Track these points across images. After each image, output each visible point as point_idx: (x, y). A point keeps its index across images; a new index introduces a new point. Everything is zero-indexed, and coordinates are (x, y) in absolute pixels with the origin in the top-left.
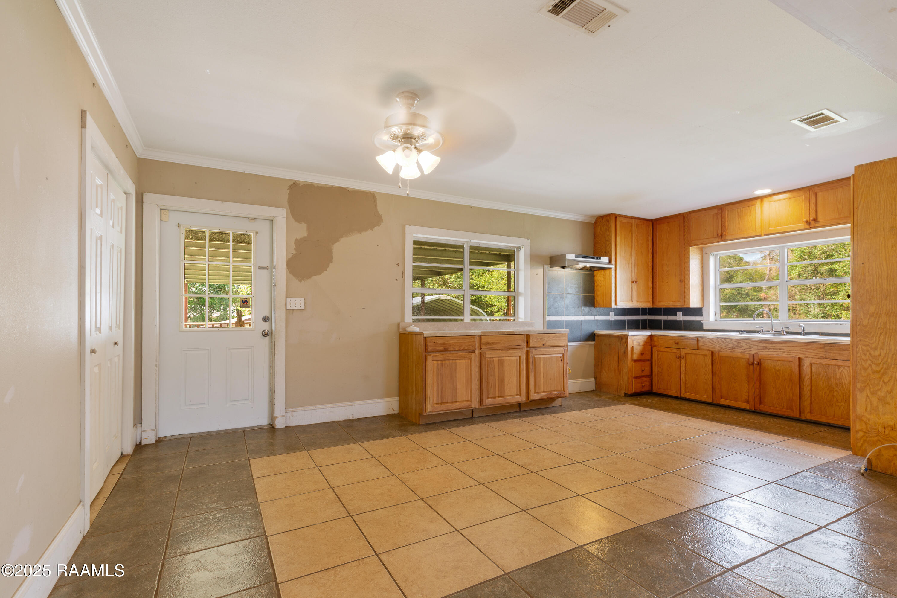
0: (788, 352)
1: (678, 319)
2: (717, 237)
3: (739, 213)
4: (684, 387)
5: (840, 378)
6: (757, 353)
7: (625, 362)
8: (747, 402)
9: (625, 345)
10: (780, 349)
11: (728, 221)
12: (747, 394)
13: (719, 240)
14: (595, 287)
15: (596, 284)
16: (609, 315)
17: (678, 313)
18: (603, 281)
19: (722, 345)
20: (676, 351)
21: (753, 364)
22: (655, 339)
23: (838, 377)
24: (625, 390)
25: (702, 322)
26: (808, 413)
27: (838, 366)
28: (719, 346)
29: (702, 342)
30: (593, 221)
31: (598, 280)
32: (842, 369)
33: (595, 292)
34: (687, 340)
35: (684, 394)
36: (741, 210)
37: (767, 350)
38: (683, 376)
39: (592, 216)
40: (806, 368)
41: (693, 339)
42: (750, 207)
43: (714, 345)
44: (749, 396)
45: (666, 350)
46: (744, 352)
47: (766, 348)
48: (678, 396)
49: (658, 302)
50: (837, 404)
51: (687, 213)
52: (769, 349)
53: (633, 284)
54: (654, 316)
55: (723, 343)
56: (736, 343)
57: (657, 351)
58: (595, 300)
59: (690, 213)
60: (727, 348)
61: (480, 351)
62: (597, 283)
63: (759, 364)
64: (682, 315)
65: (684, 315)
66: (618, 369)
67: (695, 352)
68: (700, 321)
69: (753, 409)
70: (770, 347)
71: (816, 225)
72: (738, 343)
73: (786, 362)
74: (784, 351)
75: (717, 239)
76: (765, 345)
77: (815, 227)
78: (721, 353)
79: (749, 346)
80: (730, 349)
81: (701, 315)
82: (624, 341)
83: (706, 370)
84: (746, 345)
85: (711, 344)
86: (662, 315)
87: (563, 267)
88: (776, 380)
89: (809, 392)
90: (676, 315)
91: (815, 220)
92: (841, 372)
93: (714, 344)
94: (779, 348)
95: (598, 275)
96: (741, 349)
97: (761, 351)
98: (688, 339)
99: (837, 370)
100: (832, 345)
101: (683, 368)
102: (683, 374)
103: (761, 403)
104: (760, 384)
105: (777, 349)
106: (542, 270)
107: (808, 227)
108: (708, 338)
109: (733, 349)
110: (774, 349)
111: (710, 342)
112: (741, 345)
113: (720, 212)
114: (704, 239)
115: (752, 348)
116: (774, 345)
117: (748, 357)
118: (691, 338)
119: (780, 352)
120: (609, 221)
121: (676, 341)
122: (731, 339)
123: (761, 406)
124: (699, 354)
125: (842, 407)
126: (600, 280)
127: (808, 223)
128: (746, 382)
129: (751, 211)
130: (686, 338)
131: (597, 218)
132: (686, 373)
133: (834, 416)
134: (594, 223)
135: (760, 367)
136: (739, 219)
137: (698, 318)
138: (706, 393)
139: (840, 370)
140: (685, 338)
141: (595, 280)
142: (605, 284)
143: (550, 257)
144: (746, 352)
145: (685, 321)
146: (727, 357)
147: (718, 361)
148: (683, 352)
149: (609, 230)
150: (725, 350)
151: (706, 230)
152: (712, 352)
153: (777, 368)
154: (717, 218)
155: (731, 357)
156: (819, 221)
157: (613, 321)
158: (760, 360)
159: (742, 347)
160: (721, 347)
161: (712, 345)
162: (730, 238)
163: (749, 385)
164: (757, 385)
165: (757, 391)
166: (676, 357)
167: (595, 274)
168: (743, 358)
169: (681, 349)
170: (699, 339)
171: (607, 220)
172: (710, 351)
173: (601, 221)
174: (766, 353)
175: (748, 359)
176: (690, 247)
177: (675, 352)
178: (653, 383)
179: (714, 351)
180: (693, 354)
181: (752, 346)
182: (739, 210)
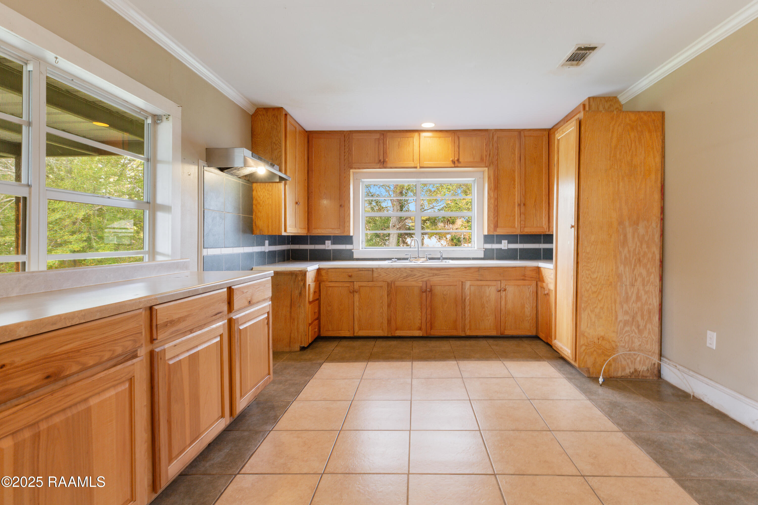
0: (453, 277)
1: (326, 248)
2: (379, 163)
3: (399, 142)
4: (358, 324)
5: (489, 295)
6: (429, 280)
7: (302, 306)
8: (420, 329)
9: (302, 284)
10: (447, 275)
11: (389, 148)
12: (420, 321)
13: (381, 167)
14: (254, 206)
15: (254, 202)
16: (263, 245)
17: (327, 242)
18: (268, 198)
19: (397, 274)
20: (349, 285)
21: (426, 291)
22: (323, 273)
23: (488, 295)
24: (301, 342)
25: (353, 251)
26: (468, 330)
27: (488, 285)
28: (394, 275)
29: (377, 273)
30: (252, 111)
31: (259, 197)
32: (490, 288)
33: (254, 214)
34: (361, 272)
35: (357, 333)
36: (401, 140)
37: (436, 277)
38: (356, 312)
39: (253, 104)
40: (467, 291)
41: (368, 270)
42: (409, 138)
43: (389, 276)
44: (421, 322)
45: (337, 284)
46: (417, 280)
47: (436, 275)
48: (352, 335)
49: (314, 229)
50: (487, 318)
51: (347, 131)
52: (438, 276)
53: (297, 206)
54: (298, 245)
55: (398, 272)
56: (410, 272)
57: (326, 287)
58: (254, 224)
59: (351, 132)
60: (401, 277)
61: (150, 347)
62: (256, 200)
63: (431, 291)
64: (331, 244)
65: (333, 243)
66: (291, 316)
67: (370, 284)
68: (350, 250)
69: (425, 335)
70: (439, 273)
71: (459, 165)
72: (412, 271)
73: (452, 286)
74: (450, 276)
75: (379, 165)
76: (436, 272)
77: (457, 167)
78: (397, 284)
79: (422, 274)
80: (404, 279)
81: (351, 243)
82: (300, 279)
83: (382, 303)
84: (419, 273)
85: (386, 274)
86: (308, 244)
87: (222, 169)
88: (444, 304)
89: (469, 311)
90: (324, 244)
91: (458, 160)
92: (490, 291)
93: (389, 274)
94: (447, 273)
95: (260, 189)
96: (414, 277)
97: (432, 277)
98: (362, 270)
99: (487, 289)
100: (484, 268)
101: (357, 304)
102: (357, 310)
103: (431, 329)
104: (431, 310)
105: (444, 275)
106: (197, 167)
107: (453, 166)
108: (383, 268)
109: (407, 278)
110: (442, 275)
111: (385, 273)
112: (415, 273)
113: (382, 137)
114: (367, 163)
115: (424, 275)
116: (442, 271)
117: (421, 285)
118: (366, 269)
119: (447, 277)
120: (277, 117)
121: (350, 274)
122: (405, 268)
123: (432, 331)
124: (375, 286)
125: (490, 320)
126: (261, 197)
127: (453, 162)
128: (419, 309)
129: (409, 143)
130: (361, 269)
131: (258, 108)
132: (360, 309)
133: (485, 329)
134: (253, 115)
135: (431, 294)
136: (399, 148)
137: (348, 247)
138: (381, 327)
139: (489, 289)
140: (359, 269)
141: (254, 196)
142: (271, 202)
143: (206, 149)
144: (419, 280)
145: (334, 250)
146: (402, 286)
147: (394, 292)
148: (357, 285)
149: (277, 129)
150: (400, 279)
151: (367, 153)
152: (388, 284)
153: (445, 293)
154: (379, 144)
155: (406, 286)
156: (460, 162)
157: (267, 252)
158: (431, 286)
159: (415, 275)
160: (396, 276)
161: (387, 276)
162: (391, 166)
163: (421, 312)
164: (429, 311)
165: (429, 317)
166: (350, 292)
167: (254, 188)
168: (417, 286)
169: (355, 283)
170: (374, 270)
171: (273, 115)
172: (386, 282)
173: (264, 115)
174: (436, 280)
175: (421, 287)
176: (351, 170)
177: (349, 287)
178: (321, 325)
179: (390, 282)
180: (368, 286)
181: (424, 273)
182: (399, 140)
